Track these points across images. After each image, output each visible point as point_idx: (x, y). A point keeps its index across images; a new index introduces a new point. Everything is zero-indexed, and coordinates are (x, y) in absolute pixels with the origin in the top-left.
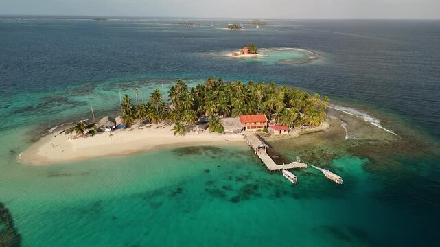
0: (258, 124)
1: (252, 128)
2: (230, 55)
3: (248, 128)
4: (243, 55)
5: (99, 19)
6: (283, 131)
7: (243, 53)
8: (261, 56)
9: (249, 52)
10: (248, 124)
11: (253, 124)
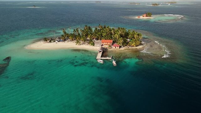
0: (109, 44)
1: (106, 45)
2: (137, 17)
3: (104, 45)
4: (143, 18)
5: (97, 2)
6: (117, 47)
7: (143, 17)
8: (153, 18)
9: (146, 16)
10: (104, 43)
11: (106, 44)
